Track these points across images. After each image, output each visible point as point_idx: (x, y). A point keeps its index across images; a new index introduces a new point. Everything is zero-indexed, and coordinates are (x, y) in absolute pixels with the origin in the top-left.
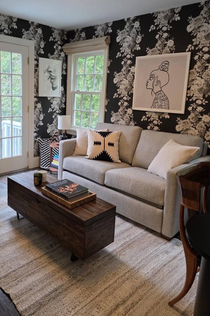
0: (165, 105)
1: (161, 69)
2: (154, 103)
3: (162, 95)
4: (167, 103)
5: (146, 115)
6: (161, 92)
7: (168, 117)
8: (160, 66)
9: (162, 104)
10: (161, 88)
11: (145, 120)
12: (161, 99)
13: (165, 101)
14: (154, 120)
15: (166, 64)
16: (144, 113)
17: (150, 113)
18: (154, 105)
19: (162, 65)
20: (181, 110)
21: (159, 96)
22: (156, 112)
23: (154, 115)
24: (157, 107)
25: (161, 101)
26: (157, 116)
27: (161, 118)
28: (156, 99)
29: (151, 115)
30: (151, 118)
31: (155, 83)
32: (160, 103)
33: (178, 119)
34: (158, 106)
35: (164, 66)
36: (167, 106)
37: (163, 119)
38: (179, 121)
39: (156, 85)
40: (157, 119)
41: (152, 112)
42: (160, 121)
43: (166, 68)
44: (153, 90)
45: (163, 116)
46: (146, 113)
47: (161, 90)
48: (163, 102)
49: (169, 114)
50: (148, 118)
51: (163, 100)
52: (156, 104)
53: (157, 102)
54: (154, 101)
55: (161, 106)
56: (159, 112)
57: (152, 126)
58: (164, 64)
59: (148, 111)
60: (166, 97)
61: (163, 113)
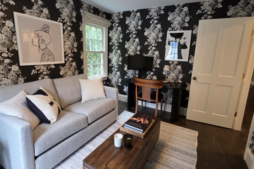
0: (52, 58)
1: (44, 30)
2: (42, 58)
3: (48, 51)
4: (52, 57)
5: (35, 69)
6: (47, 49)
7: (54, 67)
8: (42, 28)
9: (49, 58)
10: (46, 46)
11: (35, 73)
12: (47, 54)
13: (51, 56)
14: (43, 71)
15: (47, 27)
16: (33, 67)
17: (39, 66)
18: (43, 59)
19: (43, 27)
20: (62, 61)
21: (45, 52)
22: (43, 65)
23: (43, 67)
24: (45, 60)
25: (48, 56)
26: (46, 68)
27: (49, 68)
28: (43, 54)
29: (40, 68)
30: (40, 71)
31: (41, 41)
32: (47, 58)
33: (60, 67)
34: (47, 60)
35: (45, 28)
36: (53, 59)
37: (51, 69)
38: (61, 68)
39: (42, 43)
40: (46, 70)
41: (41, 65)
42: (49, 71)
43: (47, 31)
44: (39, 47)
45: (50, 67)
46: (35, 67)
47: (47, 47)
48: (50, 56)
49: (54, 65)
50: (38, 71)
51: (49, 55)
52: (45, 59)
53: (45, 57)
54: (42, 56)
55: (48, 60)
56: (47, 65)
57: (42, 77)
58: (45, 27)
59: (37, 65)
60: (51, 52)
61: (50, 65)
